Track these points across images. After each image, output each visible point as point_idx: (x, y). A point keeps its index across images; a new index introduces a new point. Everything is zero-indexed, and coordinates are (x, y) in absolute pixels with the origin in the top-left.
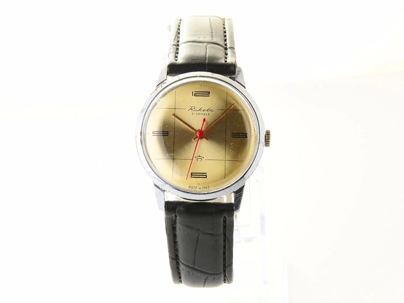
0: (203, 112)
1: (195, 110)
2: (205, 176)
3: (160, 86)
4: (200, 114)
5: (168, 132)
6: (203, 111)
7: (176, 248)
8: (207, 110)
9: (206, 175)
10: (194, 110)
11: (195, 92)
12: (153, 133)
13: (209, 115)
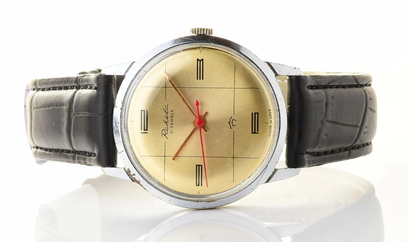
0: (170, 119)
1: (167, 129)
2: (256, 115)
3: (134, 177)
4: (172, 122)
5: (197, 166)
6: (167, 118)
7: (338, 151)
8: (166, 113)
9: (255, 113)
10: (166, 131)
11: (141, 130)
12: (199, 185)
13: (172, 111)
